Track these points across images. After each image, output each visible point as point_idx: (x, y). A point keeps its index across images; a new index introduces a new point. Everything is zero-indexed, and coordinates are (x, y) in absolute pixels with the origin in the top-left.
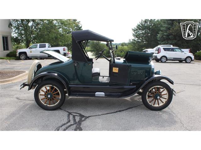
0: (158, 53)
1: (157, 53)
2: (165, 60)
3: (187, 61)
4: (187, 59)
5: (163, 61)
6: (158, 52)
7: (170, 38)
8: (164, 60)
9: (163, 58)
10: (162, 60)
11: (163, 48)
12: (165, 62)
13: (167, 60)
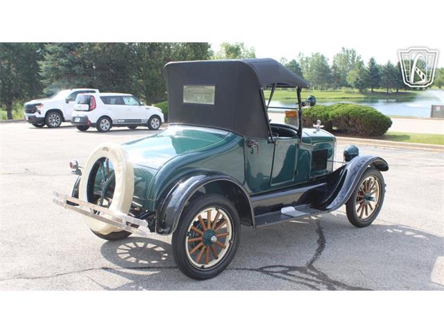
0: (89, 110)
1: (87, 109)
2: (108, 127)
3: (153, 126)
4: (152, 121)
5: (104, 129)
6: (90, 107)
7: (77, 71)
8: (105, 125)
9: (103, 121)
10: (101, 125)
11: (101, 97)
12: (108, 131)
13: (112, 125)
